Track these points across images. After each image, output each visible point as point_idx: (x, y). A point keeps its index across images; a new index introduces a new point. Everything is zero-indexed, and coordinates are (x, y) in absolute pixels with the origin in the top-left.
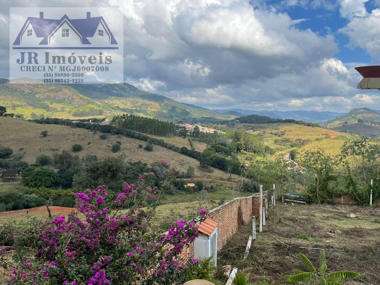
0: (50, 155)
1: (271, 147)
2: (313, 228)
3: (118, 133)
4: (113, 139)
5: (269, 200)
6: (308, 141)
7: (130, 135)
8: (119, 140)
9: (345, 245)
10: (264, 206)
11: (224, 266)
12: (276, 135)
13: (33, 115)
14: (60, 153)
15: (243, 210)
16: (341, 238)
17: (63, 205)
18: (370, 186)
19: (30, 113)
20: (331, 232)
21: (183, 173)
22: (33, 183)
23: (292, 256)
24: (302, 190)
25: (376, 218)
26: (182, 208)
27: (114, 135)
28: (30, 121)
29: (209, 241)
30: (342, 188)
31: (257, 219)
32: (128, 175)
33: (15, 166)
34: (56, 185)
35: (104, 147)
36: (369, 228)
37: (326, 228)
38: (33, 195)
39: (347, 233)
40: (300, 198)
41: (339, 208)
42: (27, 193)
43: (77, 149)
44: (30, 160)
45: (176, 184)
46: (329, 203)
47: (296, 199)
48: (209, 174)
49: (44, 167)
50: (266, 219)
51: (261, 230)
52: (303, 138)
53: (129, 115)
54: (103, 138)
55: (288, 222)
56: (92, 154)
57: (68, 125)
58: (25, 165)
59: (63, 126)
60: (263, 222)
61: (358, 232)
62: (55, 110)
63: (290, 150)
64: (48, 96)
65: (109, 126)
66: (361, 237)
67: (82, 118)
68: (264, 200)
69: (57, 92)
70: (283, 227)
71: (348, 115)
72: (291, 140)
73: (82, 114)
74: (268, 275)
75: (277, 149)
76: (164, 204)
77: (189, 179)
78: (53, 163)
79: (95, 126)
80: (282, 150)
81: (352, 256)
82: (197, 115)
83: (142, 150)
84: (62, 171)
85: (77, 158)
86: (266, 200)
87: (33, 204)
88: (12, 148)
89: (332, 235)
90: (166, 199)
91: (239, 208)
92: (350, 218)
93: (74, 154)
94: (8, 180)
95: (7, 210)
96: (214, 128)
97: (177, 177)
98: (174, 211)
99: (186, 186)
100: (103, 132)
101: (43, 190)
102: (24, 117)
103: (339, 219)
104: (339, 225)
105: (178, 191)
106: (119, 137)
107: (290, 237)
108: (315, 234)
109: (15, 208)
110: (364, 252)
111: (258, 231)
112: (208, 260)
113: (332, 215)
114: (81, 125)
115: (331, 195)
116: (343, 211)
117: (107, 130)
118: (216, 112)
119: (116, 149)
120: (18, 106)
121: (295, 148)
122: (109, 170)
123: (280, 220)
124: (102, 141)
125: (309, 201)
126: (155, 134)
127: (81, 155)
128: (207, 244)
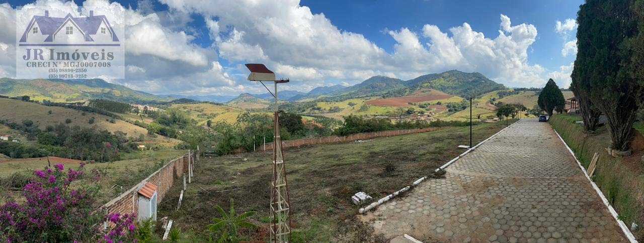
0: (53, 125)
1: (195, 119)
2: (223, 174)
3: (93, 111)
4: (90, 115)
5: (195, 157)
6: (217, 114)
7: (101, 113)
8: (93, 116)
9: (244, 183)
10: (191, 163)
11: (162, 219)
12: (198, 111)
13: (44, 101)
14: (59, 124)
15: (177, 168)
16: (241, 178)
17: (60, 157)
18: (253, 139)
19: (42, 100)
20: (234, 175)
21: (136, 138)
22: (44, 142)
23: (211, 201)
24: (215, 146)
25: (258, 158)
26: (134, 164)
27: (90, 113)
28: (42, 104)
29: (150, 202)
30: (238, 143)
31: (187, 172)
32: (98, 140)
33: (34, 132)
34: (56, 143)
35: (84, 120)
36: (255, 166)
37: (231, 172)
38: (44, 149)
39: (243, 173)
40: (215, 152)
41: (237, 155)
42: (41, 148)
43: (68, 121)
44: (42, 128)
45: (132, 146)
46: (232, 153)
47: (212, 153)
48: (154, 138)
49: (50, 133)
50: (193, 171)
51: (190, 182)
52: (215, 113)
53: (100, 99)
54: (83, 114)
55: (208, 172)
56: (77, 125)
57: (63, 107)
58: (39, 131)
59: (60, 108)
60: (191, 174)
61: (249, 171)
62: (56, 98)
63: (207, 121)
64: (52, 89)
65: (87, 107)
66: (252, 174)
67: (71, 102)
68: (191, 158)
69: (57, 86)
70: (205, 176)
71: (238, 97)
72: (207, 114)
73: (72, 100)
74: (195, 222)
75: (199, 121)
76: (122, 160)
77: (140, 142)
78: (55, 130)
79: (79, 107)
80: (202, 121)
81: (248, 191)
82: (146, 98)
83: (108, 122)
84: (60, 135)
85: (68, 127)
86: (193, 158)
87: (44, 155)
88: (33, 120)
89: (235, 177)
90: (124, 156)
91: (174, 167)
92: (244, 161)
93: (66, 125)
94: (31, 140)
95: (30, 157)
96: (158, 107)
97: (132, 141)
98: (128, 168)
99: (138, 147)
100: (83, 111)
101: (50, 147)
102: (40, 102)
103: (238, 164)
104: (238, 168)
105: (133, 150)
106: (93, 114)
107: (210, 184)
108: (225, 178)
109: (34, 157)
110: (255, 186)
111: (187, 182)
112: (149, 221)
113: (234, 161)
114: (71, 106)
115: (232, 148)
116: (240, 157)
117: (86, 109)
118: (159, 96)
119: (91, 122)
120: (36, 95)
121: (210, 119)
122: (85, 137)
123: (202, 171)
124: (84, 116)
125: (220, 154)
126: (117, 112)
127: (71, 125)
128: (148, 205)
